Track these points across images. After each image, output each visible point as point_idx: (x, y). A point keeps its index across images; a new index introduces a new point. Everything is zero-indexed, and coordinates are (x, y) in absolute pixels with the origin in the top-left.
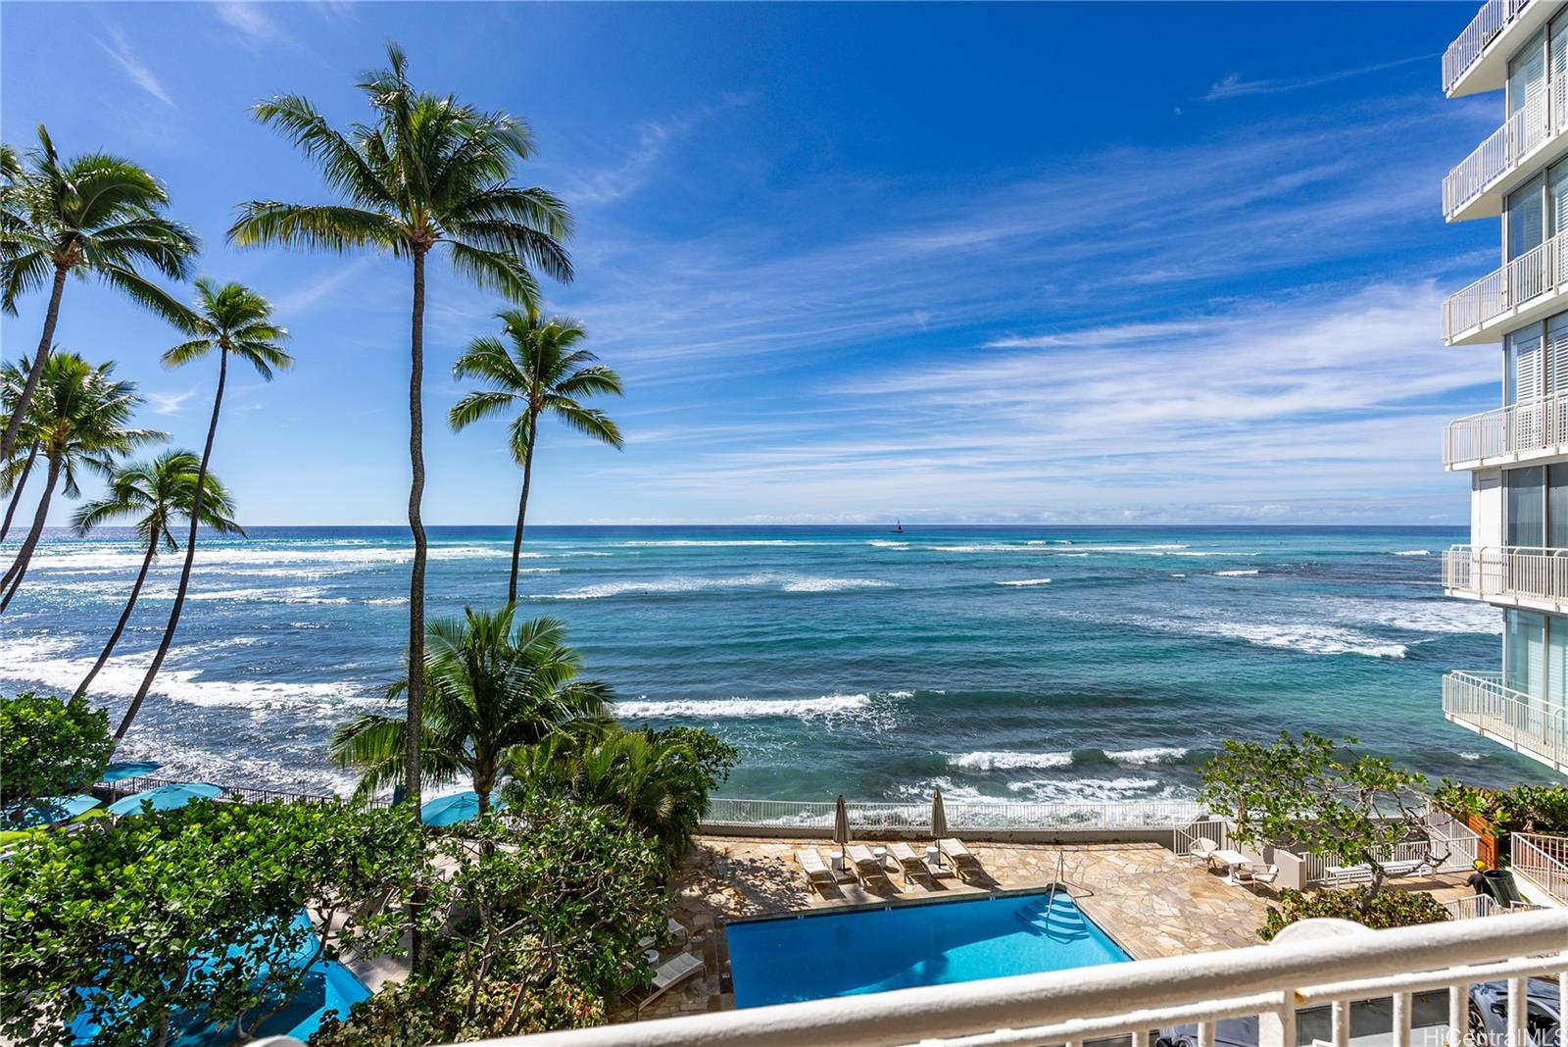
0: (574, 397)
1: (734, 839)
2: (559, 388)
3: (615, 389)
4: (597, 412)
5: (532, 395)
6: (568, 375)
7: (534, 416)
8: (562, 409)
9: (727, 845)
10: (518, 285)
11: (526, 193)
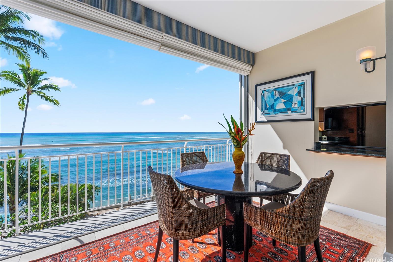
0: (44, 91)
1: (100, 211)
2: (38, 88)
3: (59, 90)
4: (52, 97)
5: (28, 90)
6: (42, 85)
7: (28, 96)
8: (39, 95)
9: (97, 213)
10: (25, 57)
11: (30, 31)
